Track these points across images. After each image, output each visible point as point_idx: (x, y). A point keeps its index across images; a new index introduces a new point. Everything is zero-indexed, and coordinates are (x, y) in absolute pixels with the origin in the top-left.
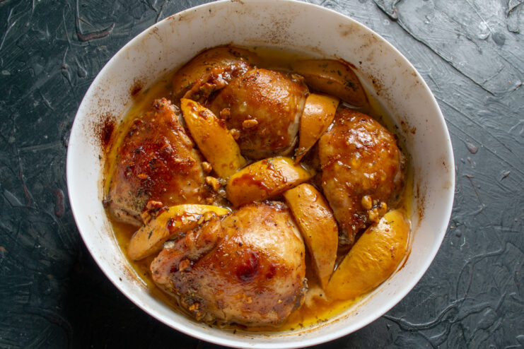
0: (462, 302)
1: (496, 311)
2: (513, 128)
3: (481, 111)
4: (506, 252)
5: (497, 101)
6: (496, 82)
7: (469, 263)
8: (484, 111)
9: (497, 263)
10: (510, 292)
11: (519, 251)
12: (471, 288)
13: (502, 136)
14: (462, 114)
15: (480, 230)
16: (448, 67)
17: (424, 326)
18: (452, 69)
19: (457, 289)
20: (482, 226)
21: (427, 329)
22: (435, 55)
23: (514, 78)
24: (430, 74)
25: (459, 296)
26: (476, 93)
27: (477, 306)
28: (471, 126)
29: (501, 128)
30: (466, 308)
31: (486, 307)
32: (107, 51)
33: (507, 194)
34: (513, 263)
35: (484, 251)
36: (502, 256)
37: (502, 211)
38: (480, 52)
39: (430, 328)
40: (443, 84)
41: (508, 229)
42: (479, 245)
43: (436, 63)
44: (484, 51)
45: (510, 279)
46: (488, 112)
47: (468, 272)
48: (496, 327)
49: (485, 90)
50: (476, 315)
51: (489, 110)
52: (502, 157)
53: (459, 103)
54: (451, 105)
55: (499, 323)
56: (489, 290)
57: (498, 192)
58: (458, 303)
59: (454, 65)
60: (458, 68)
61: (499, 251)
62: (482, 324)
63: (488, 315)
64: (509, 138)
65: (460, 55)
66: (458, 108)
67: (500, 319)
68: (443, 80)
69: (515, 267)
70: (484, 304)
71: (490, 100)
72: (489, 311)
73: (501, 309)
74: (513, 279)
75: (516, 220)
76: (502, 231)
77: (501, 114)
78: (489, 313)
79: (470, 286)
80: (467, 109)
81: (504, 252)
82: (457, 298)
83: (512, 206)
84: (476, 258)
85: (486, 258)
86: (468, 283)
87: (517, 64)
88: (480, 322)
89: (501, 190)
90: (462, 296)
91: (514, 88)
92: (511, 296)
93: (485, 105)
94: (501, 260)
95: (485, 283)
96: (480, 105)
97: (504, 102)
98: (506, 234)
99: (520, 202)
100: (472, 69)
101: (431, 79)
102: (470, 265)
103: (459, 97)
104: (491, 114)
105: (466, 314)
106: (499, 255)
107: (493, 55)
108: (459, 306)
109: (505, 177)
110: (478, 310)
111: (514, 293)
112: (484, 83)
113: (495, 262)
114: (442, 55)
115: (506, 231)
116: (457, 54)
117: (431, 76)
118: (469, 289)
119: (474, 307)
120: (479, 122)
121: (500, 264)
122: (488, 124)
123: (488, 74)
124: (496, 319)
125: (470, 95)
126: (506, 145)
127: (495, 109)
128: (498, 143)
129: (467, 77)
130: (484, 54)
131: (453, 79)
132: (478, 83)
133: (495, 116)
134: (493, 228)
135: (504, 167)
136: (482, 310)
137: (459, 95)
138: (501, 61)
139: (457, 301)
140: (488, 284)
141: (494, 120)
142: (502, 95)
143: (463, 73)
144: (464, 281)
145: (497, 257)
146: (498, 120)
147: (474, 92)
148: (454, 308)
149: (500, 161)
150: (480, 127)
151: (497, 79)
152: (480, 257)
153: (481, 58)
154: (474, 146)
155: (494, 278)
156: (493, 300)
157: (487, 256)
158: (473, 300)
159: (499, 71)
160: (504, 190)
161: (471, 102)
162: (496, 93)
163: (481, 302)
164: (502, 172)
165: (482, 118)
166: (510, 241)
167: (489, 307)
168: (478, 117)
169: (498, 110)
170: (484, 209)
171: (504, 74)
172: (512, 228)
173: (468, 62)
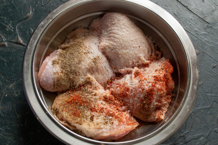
0: (188, 133)
1: (206, 138)
3: (202, 32)
4: (213, 107)
5: (211, 27)
6: (212, 17)
7: (193, 112)
8: (204, 32)
9: (208, 113)
10: (214, 128)
13: (213, 46)
14: (192, 34)
15: (199, 95)
16: (185, 9)
18: (187, 10)
19: (185, 126)
20: (200, 93)
22: (178, 3)
24: (175, 13)
25: (186, 130)
26: (200, 23)
27: (196, 135)
28: (196, 40)
29: (213, 41)
30: (190, 136)
31: (201, 136)
33: (215, 76)
35: (201, 106)
36: (211, 109)
37: (211, 86)
38: (203, 1)
40: (182, 18)
41: (214, 95)
42: (198, 103)
43: (179, 7)
45: (215, 121)
46: (206, 33)
47: (192, 118)
49: (205, 21)
50: (195, 140)
51: (206, 32)
52: (212, 57)
53: (191, 28)
54: (186, 29)
55: (208, 144)
56: (203, 127)
57: (210, 75)
58: (186, 134)
59: (189, 8)
60: (190, 10)
61: (209, 106)
66: (190, 30)
67: (209, 142)
68: (182, 16)
70: (200, 134)
71: (207, 26)
72: (202, 138)
73: (209, 137)
74: (216, 121)
76: (211, 96)
77: (213, 34)
78: (203, 139)
79: (192, 125)
80: (195, 31)
81: (211, 107)
82: (185, 131)
83: (217, 83)
84: (197, 110)
86: (192, 123)
88: (197, 144)
90: (188, 130)
92: (215, 130)
93: (205, 29)
94: (210, 111)
95: (201, 123)
96: (202, 29)
97: (215, 28)
98: (213, 97)
100: (199, 10)
101: (176, 15)
102: (193, 114)
103: (190, 25)
104: (208, 34)
105: (190, 140)
106: (209, 108)
107: (210, 2)
108: (186, 135)
109: (214, 67)
110: (196, 138)
112: (205, 17)
113: (207, 112)
114: (183, 2)
115: (213, 96)
116: (191, 2)
117: (176, 14)
118: (192, 126)
119: (194, 136)
120: (201, 38)
121: (209, 113)
122: (206, 39)
123: (207, 13)
124: (206, 143)
125: (196, 23)
126: (215, 51)
127: (210, 31)
128: (211, 49)
129: (195, 14)
130: (205, 2)
131: (188, 15)
132: (202, 17)
133: (210, 35)
134: (206, 94)
135: (214, 62)
136: (199, 137)
137: (191, 24)
138: (214, 6)
139: (185, 132)
140: (202, 124)
141: (209, 37)
142: (214, 24)
143: (194, 12)
144: (190, 122)
145: (207, 109)
146: (211, 37)
147: (199, 22)
148: (183, 136)
149: (211, 59)
150: (201, 40)
151: (212, 15)
152: (198, 109)
153: (203, 4)
154: (197, 51)
155: (206, 120)
156: (205, 132)
157: (202, 109)
158: (194, 132)
159: (213, 11)
160: (213, 74)
161: (197, 28)
162: (211, 23)
163: (198, 133)
164: (212, 65)
165: (202, 36)
166: (215, 101)
167: (203, 136)
168: (200, 35)
169: (212, 32)
170: (201, 84)
171: (216, 12)
172: (216, 94)
173: (196, 6)
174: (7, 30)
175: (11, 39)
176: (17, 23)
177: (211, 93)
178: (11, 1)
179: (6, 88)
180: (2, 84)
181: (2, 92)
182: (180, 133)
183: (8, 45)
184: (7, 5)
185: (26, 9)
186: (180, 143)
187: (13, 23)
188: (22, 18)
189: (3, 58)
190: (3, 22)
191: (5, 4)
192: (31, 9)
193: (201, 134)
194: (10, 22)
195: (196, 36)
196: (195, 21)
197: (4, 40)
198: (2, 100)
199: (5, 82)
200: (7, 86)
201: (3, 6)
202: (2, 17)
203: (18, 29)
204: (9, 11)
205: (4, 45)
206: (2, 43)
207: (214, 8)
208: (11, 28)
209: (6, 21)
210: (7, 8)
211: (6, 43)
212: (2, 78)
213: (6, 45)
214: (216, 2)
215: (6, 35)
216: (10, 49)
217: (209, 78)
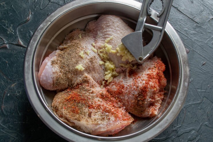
0: (180, 127)
1: (197, 132)
2: (208, 40)
3: (192, 32)
4: (203, 102)
5: (200, 27)
6: (200, 17)
7: (184, 108)
8: (193, 32)
9: (198, 108)
10: (205, 122)
11: (210, 102)
12: (184, 120)
13: (202, 44)
14: (182, 33)
15: (190, 91)
17: (160, 139)
18: (177, 11)
19: (177, 121)
20: (191, 89)
21: (162, 141)
23: (209, 15)
25: (178, 124)
26: (190, 23)
27: (188, 129)
28: (186, 40)
29: (202, 40)
30: (182, 130)
31: (192, 130)
32: (5, 5)
33: (204, 73)
34: (207, 107)
35: (192, 102)
36: (201, 104)
37: (201, 82)
38: (192, 2)
39: (163, 140)
40: (173, 18)
41: (204, 91)
42: (189, 99)
44: (194, 2)
45: (205, 115)
46: (196, 32)
47: (183, 112)
48: (197, 140)
49: (194, 21)
50: (187, 133)
51: (196, 31)
52: (202, 55)
53: (181, 28)
54: (177, 29)
55: (199, 137)
56: (194, 121)
57: (200, 72)
58: (178, 128)
59: (179, 9)
60: (180, 11)
61: (199, 102)
62: (190, 138)
63: (193, 134)
64: (206, 45)
65: (182, 4)
66: (180, 30)
67: (199, 136)
69: (207, 110)
71: (197, 26)
72: (193, 132)
73: (200, 131)
74: (206, 115)
75: (208, 86)
76: (201, 92)
77: (202, 33)
78: (194, 133)
80: (185, 31)
81: (202, 102)
82: (177, 125)
83: (206, 79)
84: (187, 105)
85: (193, 105)
86: (183, 118)
87: (211, 8)
88: (189, 137)
89: (201, 71)
90: (180, 125)
91: (209, 20)
92: (205, 124)
93: (194, 29)
94: (200, 106)
95: (192, 118)
96: (191, 29)
97: (204, 27)
98: (203, 93)
99: (211, 77)
100: (188, 11)
102: (184, 109)
103: (181, 25)
104: (197, 33)
105: (182, 133)
106: (199, 104)
107: (199, 3)
108: (178, 129)
109: (203, 65)
110: (188, 131)
111: (207, 123)
112: (194, 18)
113: (197, 107)
115: (203, 92)
116: (180, 3)
118: (184, 121)
119: (186, 129)
121: (199, 108)
122: (195, 38)
123: (196, 13)
124: (197, 136)
125: (186, 24)
126: (204, 49)
127: (199, 31)
128: (200, 47)
129: (185, 15)
130: (194, 3)
131: (178, 16)
132: (191, 18)
133: (199, 34)
134: (196, 90)
135: (203, 59)
136: (190, 131)
137: (181, 24)
138: (203, 7)
139: (177, 127)
140: (194, 118)
141: (199, 36)
142: (203, 24)
143: (183, 13)
144: (181, 117)
145: (198, 105)
146: (201, 36)
147: (188, 22)
148: (176, 130)
149: (201, 57)
150: (191, 40)
151: (200, 15)
152: (189, 105)
153: (192, 5)
154: (188, 50)
155: (196, 115)
156: (196, 126)
157: (193, 104)
158: (186, 126)
159: (202, 12)
160: (203, 71)
161: (187, 27)
162: (199, 23)
163: (189, 127)
164: (202, 62)
165: (192, 35)
166: (205, 97)
167: (194, 130)
168: (190, 35)
169: (201, 31)
170: (192, 81)
171: (204, 13)
172: (206, 90)
173: (186, 7)
174: (8, 33)
175: (12, 42)
176: (18, 26)
177: (201, 89)
178: (11, 6)
179: (8, 88)
180: (4, 84)
181: (4, 92)
182: (172, 128)
183: (10, 47)
184: (8, 9)
185: (26, 13)
186: (173, 136)
187: (13, 26)
188: (22, 21)
189: (5, 59)
190: (5, 25)
191: (6, 8)
192: (30, 13)
193: (192, 128)
194: (11, 25)
195: (186, 35)
196: (185, 22)
197: (5, 42)
198: (5, 99)
199: (7, 82)
200: (9, 86)
201: (4, 10)
202: (3, 20)
203: (18, 32)
204: (10, 15)
205: (6, 48)
206: (4, 45)
207: (203, 8)
208: (12, 31)
209: (7, 24)
210: (7, 12)
211: (7, 46)
212: (4, 78)
213: (8, 47)
214: (204, 3)
215: (7, 38)
216: (12, 51)
217: (198, 74)
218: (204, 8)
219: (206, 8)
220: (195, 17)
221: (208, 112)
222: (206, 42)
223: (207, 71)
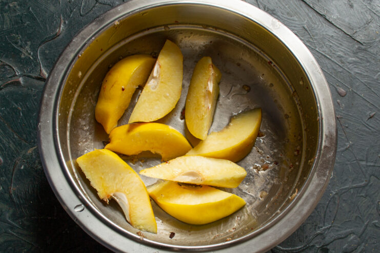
0: (328, 229)
1: (359, 237)
3: (350, 59)
4: (370, 183)
5: (365, 50)
6: (366, 33)
7: (336, 194)
8: (354, 59)
9: (361, 194)
10: (373, 220)
13: (369, 81)
14: (333, 61)
15: (347, 164)
16: (321, 19)
18: (325, 21)
19: (324, 218)
20: (348, 161)
22: (310, 9)
24: (305, 26)
25: (326, 224)
26: (347, 43)
27: (343, 232)
28: (341, 72)
29: (368, 74)
30: (332, 234)
31: (350, 234)
32: (18, 7)
33: (372, 132)
34: (376, 194)
35: (350, 184)
36: (367, 188)
37: (367, 148)
38: (351, 6)
40: (317, 35)
41: (372, 164)
42: (346, 178)
43: (311, 16)
44: (355, 5)
45: (373, 208)
46: (357, 59)
47: (335, 203)
49: (355, 40)
50: (341, 240)
52: (368, 100)
53: (331, 51)
55: (362, 247)
56: (354, 218)
57: (364, 131)
58: (325, 230)
59: (327, 18)
60: (330, 21)
61: (363, 183)
63: (352, 241)
64: (375, 83)
65: (333, 8)
66: (330, 56)
67: (363, 244)
68: (317, 31)
69: (377, 198)
70: (348, 230)
71: (359, 48)
72: (352, 237)
73: (363, 235)
74: (375, 208)
75: (379, 155)
76: (367, 166)
78: (353, 239)
79: (336, 215)
80: (338, 56)
81: (367, 184)
82: (324, 225)
83: (376, 143)
84: (342, 190)
85: (352, 190)
86: (335, 212)
88: (345, 247)
89: (367, 129)
90: (329, 224)
92: (374, 223)
93: (354, 54)
94: (365, 191)
95: (350, 212)
96: (349, 54)
97: (372, 51)
98: (370, 168)
100: (344, 21)
101: (307, 30)
102: (336, 196)
103: (331, 46)
104: (360, 61)
105: (332, 240)
106: (363, 187)
107: (363, 8)
108: (326, 232)
109: (371, 118)
110: (342, 236)
111: (377, 221)
112: (354, 34)
114: (317, 9)
115: (370, 166)
116: (330, 7)
118: (335, 217)
119: (339, 233)
121: (363, 195)
122: (357, 70)
123: (358, 26)
124: (359, 244)
125: (340, 44)
126: (372, 89)
127: (363, 57)
128: (365, 87)
129: (338, 28)
130: (354, 8)
131: (326, 30)
132: (349, 34)
133: (363, 63)
134: (358, 163)
135: (370, 108)
136: (347, 236)
137: (331, 44)
138: (370, 14)
139: (324, 228)
140: (353, 213)
141: (362, 66)
142: (370, 44)
143: (336, 24)
144: (331, 209)
145: (361, 189)
146: (366, 66)
147: (345, 42)
148: (321, 234)
149: (367, 104)
150: (349, 72)
151: (366, 30)
152: (346, 189)
153: (352, 11)
154: (343, 90)
155: (358, 208)
156: (357, 227)
157: (352, 188)
158: (339, 227)
159: (368, 23)
160: (370, 129)
161: (342, 51)
162: (364, 43)
164: (368, 113)
165: (351, 65)
166: (373, 175)
167: (353, 233)
168: (348, 64)
169: (366, 58)
170: (351, 146)
171: (372, 25)
172: (376, 163)
173: (340, 15)
174: (22, 56)
175: (30, 72)
176: (40, 45)
178: (29, 8)
179: (21, 156)
180: (15, 148)
181: (15, 162)
182: (315, 229)
183: (25, 82)
184: (23, 14)
185: (55, 22)
186: (316, 245)
187: (32, 44)
188: (47, 36)
189: (17, 104)
190: (16, 43)
191: (19, 13)
192: (62, 21)
193: (350, 230)
194: (28, 43)
195: (339, 64)
196: (339, 40)
197: (17, 74)
199: (20, 144)
200: (23, 152)
201: (15, 16)
202: (14, 34)
203: (40, 56)
204: (26, 25)
207: (370, 18)
208: (29, 54)
209: (21, 41)
210: (21, 20)
211: (21, 79)
212: (14, 138)
213: (22, 82)
214: (372, 8)
215: (21, 66)
216: (28, 89)
217: (362, 135)
218: (372, 17)
219: (376, 18)
220: (356, 32)
221: (379, 202)
222: (375, 77)
223: (377, 129)
